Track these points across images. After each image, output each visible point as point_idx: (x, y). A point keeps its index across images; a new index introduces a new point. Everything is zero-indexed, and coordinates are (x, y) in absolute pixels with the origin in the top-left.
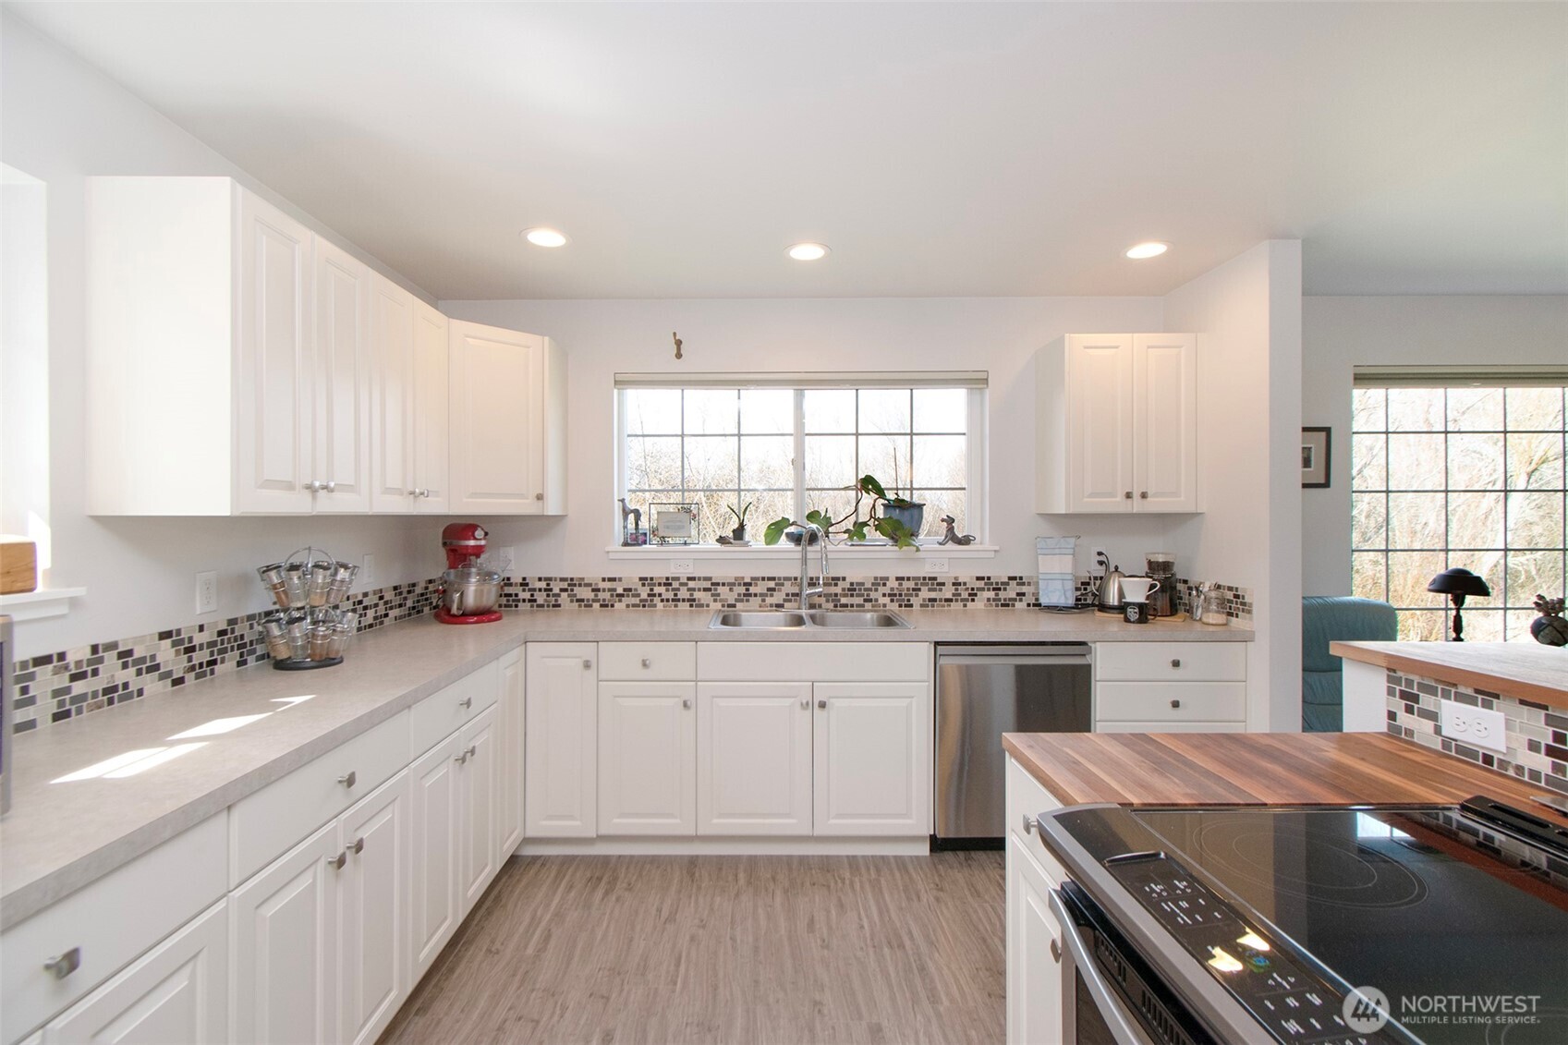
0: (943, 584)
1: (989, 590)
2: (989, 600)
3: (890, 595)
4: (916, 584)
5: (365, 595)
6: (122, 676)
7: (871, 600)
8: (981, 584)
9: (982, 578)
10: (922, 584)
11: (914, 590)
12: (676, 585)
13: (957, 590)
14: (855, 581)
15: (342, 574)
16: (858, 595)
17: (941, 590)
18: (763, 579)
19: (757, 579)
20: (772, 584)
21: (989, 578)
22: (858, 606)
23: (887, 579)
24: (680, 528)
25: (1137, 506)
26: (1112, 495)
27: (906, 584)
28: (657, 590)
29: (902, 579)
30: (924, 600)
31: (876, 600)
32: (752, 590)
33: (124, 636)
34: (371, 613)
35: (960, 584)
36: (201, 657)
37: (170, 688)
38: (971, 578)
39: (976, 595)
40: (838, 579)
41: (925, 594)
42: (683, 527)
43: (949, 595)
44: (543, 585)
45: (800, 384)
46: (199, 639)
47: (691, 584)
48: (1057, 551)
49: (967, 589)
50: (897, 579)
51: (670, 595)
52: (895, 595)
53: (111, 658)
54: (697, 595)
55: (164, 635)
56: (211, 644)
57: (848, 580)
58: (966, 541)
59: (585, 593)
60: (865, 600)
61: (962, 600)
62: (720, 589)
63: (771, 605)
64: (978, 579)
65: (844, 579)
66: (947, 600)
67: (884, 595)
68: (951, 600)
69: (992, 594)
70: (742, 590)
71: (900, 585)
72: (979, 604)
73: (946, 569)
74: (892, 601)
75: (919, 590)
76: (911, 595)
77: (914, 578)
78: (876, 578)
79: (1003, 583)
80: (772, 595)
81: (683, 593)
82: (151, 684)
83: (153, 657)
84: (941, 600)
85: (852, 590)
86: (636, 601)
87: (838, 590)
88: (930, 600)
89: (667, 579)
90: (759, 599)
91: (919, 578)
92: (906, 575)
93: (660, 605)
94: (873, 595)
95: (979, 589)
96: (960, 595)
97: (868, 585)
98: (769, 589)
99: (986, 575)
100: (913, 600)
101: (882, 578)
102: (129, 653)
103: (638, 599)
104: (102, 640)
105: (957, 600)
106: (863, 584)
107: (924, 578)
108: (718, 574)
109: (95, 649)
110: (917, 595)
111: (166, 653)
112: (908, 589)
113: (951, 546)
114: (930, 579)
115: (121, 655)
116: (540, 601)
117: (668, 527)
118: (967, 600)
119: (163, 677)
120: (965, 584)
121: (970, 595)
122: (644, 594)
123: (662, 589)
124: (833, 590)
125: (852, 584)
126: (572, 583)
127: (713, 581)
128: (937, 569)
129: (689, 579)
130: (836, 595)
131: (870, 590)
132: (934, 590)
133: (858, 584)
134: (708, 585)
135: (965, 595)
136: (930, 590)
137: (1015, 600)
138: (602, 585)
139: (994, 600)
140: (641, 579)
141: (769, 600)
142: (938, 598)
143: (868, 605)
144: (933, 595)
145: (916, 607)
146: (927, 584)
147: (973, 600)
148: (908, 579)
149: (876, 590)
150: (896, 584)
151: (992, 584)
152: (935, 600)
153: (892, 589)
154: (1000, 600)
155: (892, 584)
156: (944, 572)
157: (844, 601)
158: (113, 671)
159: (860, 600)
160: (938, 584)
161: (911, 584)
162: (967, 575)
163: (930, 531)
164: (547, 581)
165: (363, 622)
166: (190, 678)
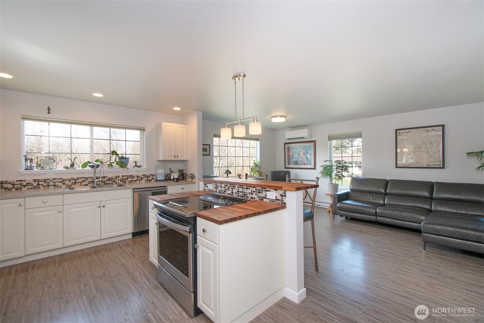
0: (134, 177)
1: (145, 178)
2: (145, 180)
3: (120, 180)
4: (127, 177)
7: (115, 182)
8: (144, 176)
9: (144, 175)
10: (129, 177)
11: (127, 178)
12: (48, 181)
13: (138, 178)
14: (110, 177)
16: (111, 181)
17: (134, 178)
18: (81, 178)
19: (79, 178)
20: (84, 179)
21: (145, 175)
22: (111, 183)
23: (119, 176)
24: (49, 164)
25: (176, 159)
26: (172, 156)
27: (124, 177)
28: (40, 183)
29: (124, 176)
30: (129, 181)
31: (116, 182)
32: (77, 181)
35: (138, 177)
38: (141, 175)
39: (142, 179)
40: (105, 177)
41: (130, 179)
42: (50, 164)
43: (136, 179)
45: (92, 125)
47: (54, 181)
48: (161, 168)
49: (140, 178)
50: (122, 176)
51: (46, 184)
52: (122, 180)
54: (56, 184)
57: (108, 177)
58: (140, 166)
60: (113, 182)
61: (139, 180)
62: (65, 182)
63: (84, 185)
64: (143, 175)
65: (107, 177)
66: (135, 181)
67: (119, 180)
68: (136, 180)
69: (146, 179)
70: (74, 181)
71: (123, 177)
72: (143, 181)
73: (135, 173)
74: (121, 182)
75: (128, 178)
76: (126, 180)
77: (127, 176)
78: (116, 176)
79: (149, 176)
80: (84, 182)
81: (52, 183)
84: (134, 181)
85: (109, 179)
86: (32, 187)
87: (105, 180)
88: (131, 181)
89: (45, 179)
90: (80, 183)
91: (128, 176)
92: (124, 175)
93: (42, 188)
94: (115, 180)
95: (143, 178)
96: (138, 179)
97: (114, 178)
98: (83, 181)
99: (145, 174)
100: (126, 181)
101: (118, 176)
103: (33, 186)
105: (138, 180)
106: (112, 178)
107: (129, 176)
108: (64, 177)
110: (127, 180)
112: (125, 178)
113: (136, 168)
114: (131, 176)
117: (44, 164)
118: (140, 180)
120: (140, 176)
121: (141, 179)
122: (35, 184)
123: (43, 183)
124: (103, 180)
125: (109, 178)
127: (63, 179)
128: (133, 173)
129: (53, 179)
130: (104, 181)
131: (115, 179)
132: (132, 178)
133: (111, 178)
134: (61, 180)
135: (140, 179)
136: (131, 178)
137: (152, 180)
139: (147, 180)
140: (34, 180)
141: (83, 184)
142: (133, 180)
143: (114, 183)
144: (132, 179)
145: (127, 183)
146: (130, 177)
147: (142, 180)
148: (125, 176)
149: (116, 179)
150: (122, 177)
151: (146, 176)
152: (132, 181)
153: (121, 179)
154: (148, 180)
155: (121, 177)
156: (134, 174)
157: (107, 182)
159: (112, 182)
160: (133, 177)
161: (126, 177)
162: (140, 174)
163: (131, 164)
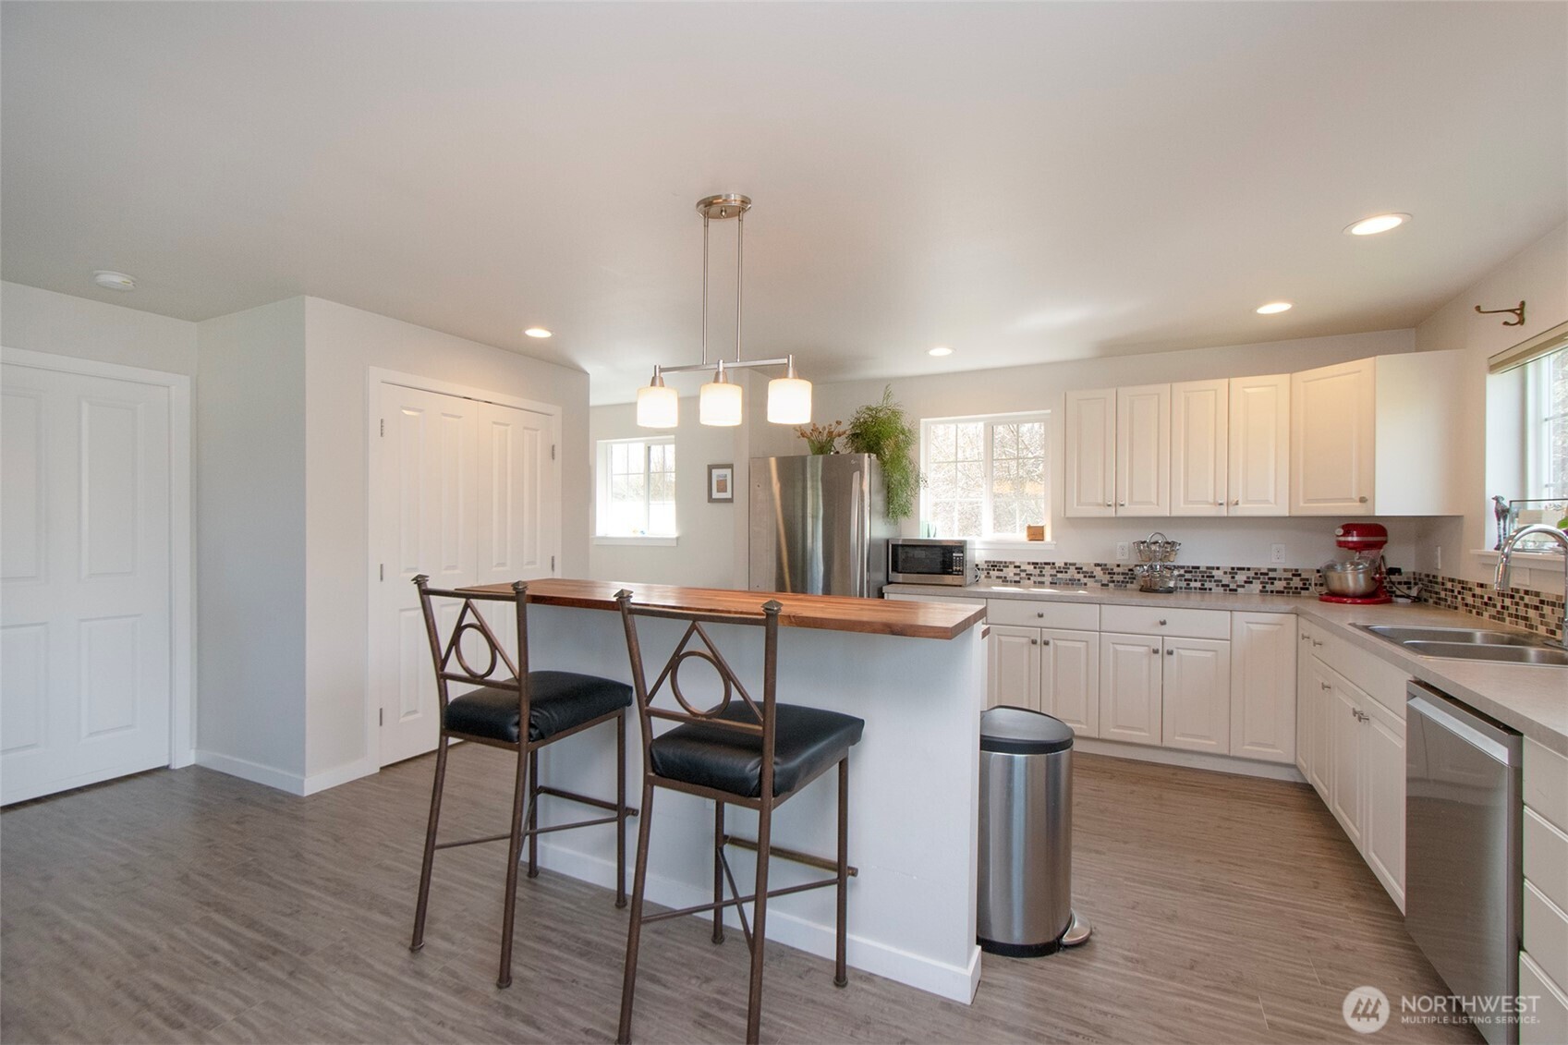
5: (1275, 570)
6: (1077, 576)
33: (1079, 561)
34: (1280, 585)
36: (1117, 577)
37: (1100, 586)
46: (1116, 570)
53: (1072, 568)
55: (1097, 565)
56: (1123, 574)
82: (1090, 582)
83: (1092, 572)
102: (1081, 569)
104: (1071, 561)
109: (1066, 564)
111: (1098, 572)
115: (1076, 569)
116: (1449, 603)
119: (1096, 581)
126: (1463, 586)
158: (1074, 573)
164: (1452, 580)
165: (1269, 587)
166: (1111, 585)
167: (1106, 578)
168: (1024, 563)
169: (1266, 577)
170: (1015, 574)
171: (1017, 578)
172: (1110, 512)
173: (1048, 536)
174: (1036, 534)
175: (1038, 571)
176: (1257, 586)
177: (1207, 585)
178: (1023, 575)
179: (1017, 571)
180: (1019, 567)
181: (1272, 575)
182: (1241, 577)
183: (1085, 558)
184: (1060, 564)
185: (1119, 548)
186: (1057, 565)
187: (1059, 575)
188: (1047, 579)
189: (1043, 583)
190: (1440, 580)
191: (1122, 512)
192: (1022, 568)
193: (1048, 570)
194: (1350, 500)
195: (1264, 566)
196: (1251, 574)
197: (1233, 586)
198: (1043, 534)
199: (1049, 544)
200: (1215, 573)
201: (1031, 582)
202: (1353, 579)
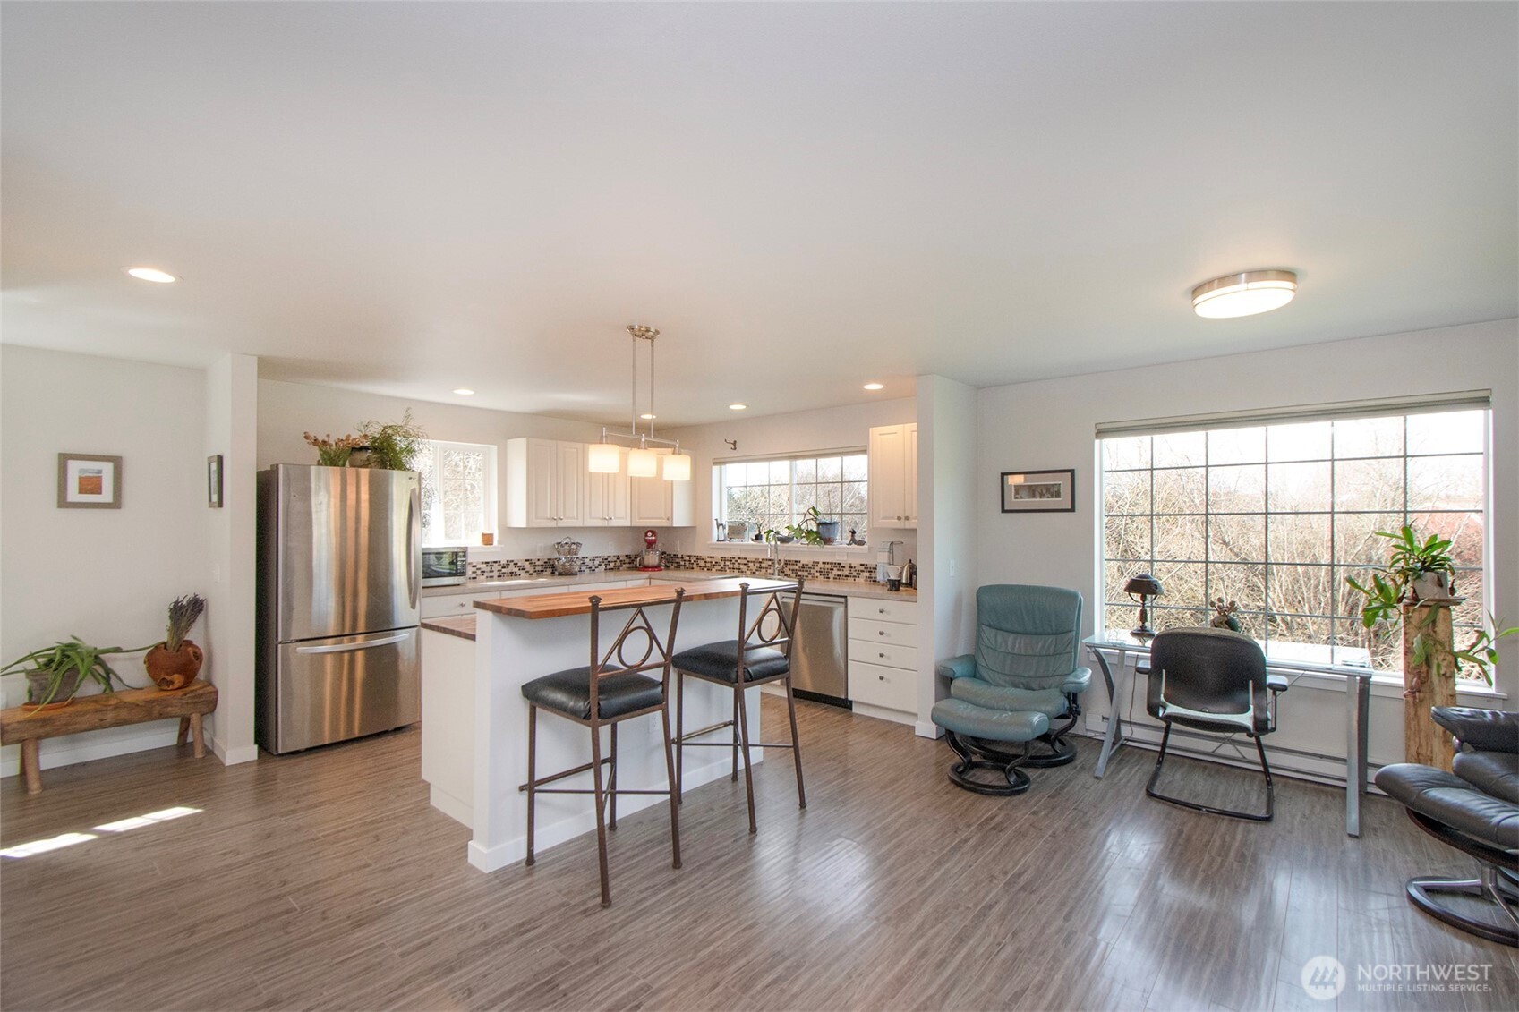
0: (844, 567)
2: (866, 577)
3: (820, 571)
4: (831, 566)
5: (609, 557)
6: (515, 569)
7: (811, 574)
8: (862, 568)
10: (834, 566)
11: (830, 569)
12: (734, 561)
13: (850, 570)
15: (573, 546)
16: (805, 571)
17: (843, 570)
20: (770, 563)
22: (805, 576)
23: (818, 563)
25: (902, 524)
28: (728, 563)
30: (835, 575)
31: (814, 574)
32: (763, 565)
33: (515, 558)
34: (612, 565)
35: (852, 567)
36: (539, 568)
37: (529, 576)
39: (860, 574)
41: (836, 572)
42: (742, 533)
43: (847, 573)
44: (688, 558)
45: (794, 457)
46: (538, 563)
47: (739, 561)
49: (855, 570)
50: (824, 563)
51: (731, 566)
52: (822, 571)
53: (512, 564)
54: (742, 566)
55: (527, 560)
56: (542, 565)
58: (861, 543)
59: (702, 563)
60: (809, 574)
64: (862, 565)
66: (845, 576)
67: (817, 571)
68: (848, 576)
69: (868, 574)
70: (758, 565)
71: (825, 566)
72: (861, 580)
73: (845, 558)
74: (820, 575)
75: (833, 569)
76: (829, 572)
77: (831, 563)
78: (814, 562)
81: (736, 566)
82: (522, 573)
83: (524, 566)
84: (843, 576)
85: (803, 567)
86: (719, 568)
87: (797, 567)
88: (838, 575)
90: (765, 570)
92: (827, 561)
93: (728, 571)
94: (812, 571)
95: (862, 571)
97: (810, 566)
99: (865, 563)
100: (830, 575)
101: (816, 562)
102: (517, 564)
104: (510, 559)
105: (851, 577)
106: (808, 565)
108: (751, 556)
109: (507, 561)
110: (832, 572)
111: (527, 565)
112: (828, 569)
113: (854, 546)
114: (839, 564)
115: (514, 564)
117: (734, 533)
118: (856, 577)
119: (527, 572)
120: (854, 567)
121: (857, 574)
122: (722, 565)
125: (803, 564)
126: (698, 558)
127: (748, 560)
128: (841, 558)
129: (739, 558)
130: (796, 570)
131: (811, 568)
132: (840, 570)
133: (806, 565)
134: (745, 562)
135: (855, 574)
136: (838, 570)
138: (708, 560)
140: (722, 557)
142: (842, 574)
143: (810, 576)
144: (839, 573)
145: (831, 579)
146: (837, 567)
147: (858, 577)
148: (828, 563)
149: (814, 568)
150: (822, 566)
151: (868, 568)
152: (840, 576)
153: (820, 568)
154: (872, 577)
155: (821, 565)
156: (844, 560)
157: (800, 573)
158: (512, 568)
159: (807, 574)
160: (842, 567)
161: (828, 566)
162: (856, 562)
163: (841, 538)
164: (690, 556)
165: (608, 567)
166: (535, 574)
167: (531, 571)
168: (478, 563)
169: (606, 561)
170: (473, 572)
171: (474, 575)
172: (553, 524)
173: (495, 543)
174: (488, 539)
175: (489, 568)
176: (603, 567)
177: (583, 568)
178: (479, 572)
179: (474, 569)
180: (475, 566)
181: (609, 559)
182: (597, 562)
183: (519, 556)
184: (504, 562)
185: (539, 549)
186: (502, 563)
187: (504, 570)
188: (495, 574)
189: (492, 577)
190: (680, 556)
191: (561, 524)
192: (478, 567)
193: (496, 567)
194: (661, 518)
195: (606, 555)
196: (601, 560)
197: (593, 568)
198: (492, 540)
199: (495, 547)
200: (586, 560)
201: (484, 577)
202: (653, 558)
